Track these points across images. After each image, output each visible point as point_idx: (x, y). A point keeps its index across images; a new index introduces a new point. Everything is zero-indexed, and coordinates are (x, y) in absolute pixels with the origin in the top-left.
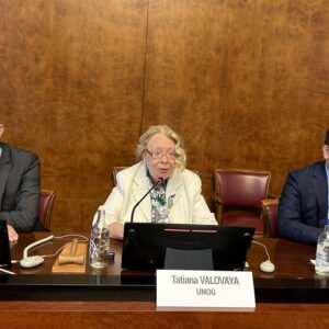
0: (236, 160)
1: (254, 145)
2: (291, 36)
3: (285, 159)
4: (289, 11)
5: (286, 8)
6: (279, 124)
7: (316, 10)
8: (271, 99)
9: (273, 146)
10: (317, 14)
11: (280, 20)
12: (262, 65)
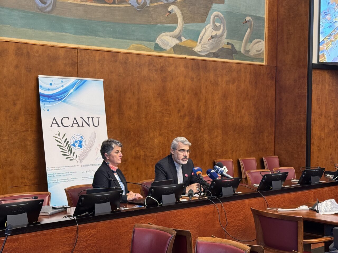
0: (129, 160)
1: (137, 149)
2: (151, 80)
3: (153, 156)
4: (149, 65)
5: (147, 64)
6: (149, 134)
7: (162, 64)
8: (144, 119)
9: (147, 149)
10: (162, 67)
11: (145, 71)
12: (138, 99)
